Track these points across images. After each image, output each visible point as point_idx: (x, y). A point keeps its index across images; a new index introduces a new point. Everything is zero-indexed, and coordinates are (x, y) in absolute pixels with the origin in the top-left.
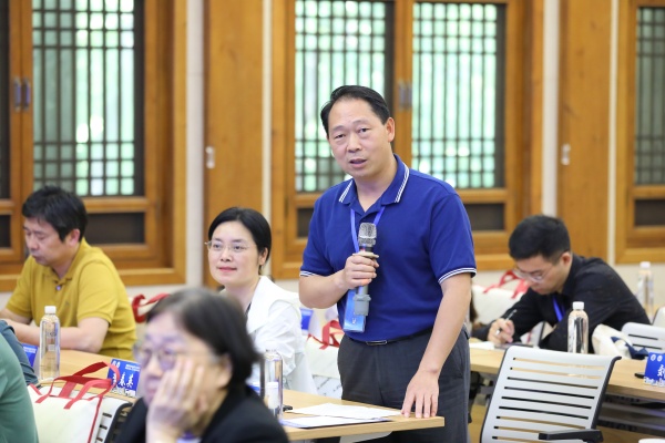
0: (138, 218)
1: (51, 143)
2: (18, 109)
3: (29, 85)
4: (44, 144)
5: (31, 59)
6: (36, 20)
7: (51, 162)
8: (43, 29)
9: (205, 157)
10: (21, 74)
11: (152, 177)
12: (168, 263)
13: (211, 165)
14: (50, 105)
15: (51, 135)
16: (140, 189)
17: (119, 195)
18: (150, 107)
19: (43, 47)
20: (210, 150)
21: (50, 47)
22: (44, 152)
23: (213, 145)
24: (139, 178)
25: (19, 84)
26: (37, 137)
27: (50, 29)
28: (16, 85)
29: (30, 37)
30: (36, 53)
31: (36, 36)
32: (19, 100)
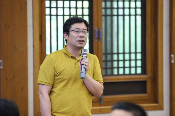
0: (144, 83)
1: (109, 54)
3: (101, 31)
4: (106, 54)
5: (101, 20)
6: (103, 5)
7: (109, 61)
8: (106, 8)
9: (171, 58)
10: (98, 26)
11: (149, 67)
12: (156, 101)
13: (173, 61)
14: (109, 38)
15: (109, 50)
16: (144, 72)
17: (136, 74)
18: (148, 39)
19: (106, 15)
20: (172, 56)
21: (109, 15)
23: (173, 54)
24: (144, 67)
25: (97, 30)
27: (109, 8)
28: (96, 31)
29: (101, 12)
30: (103, 18)
31: (103, 11)
32: (97, 37)
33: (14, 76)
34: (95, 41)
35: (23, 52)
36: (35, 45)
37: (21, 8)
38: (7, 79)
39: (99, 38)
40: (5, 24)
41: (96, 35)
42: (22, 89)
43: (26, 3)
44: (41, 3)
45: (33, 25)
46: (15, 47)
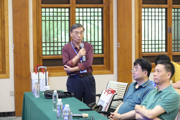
1: (176, 40)
2: (169, 33)
4: (174, 40)
5: (172, 22)
6: (173, 14)
7: (176, 44)
8: (174, 16)
10: (170, 25)
14: (176, 32)
15: (176, 38)
21: (176, 20)
22: (175, 42)
25: (169, 28)
26: (173, 39)
27: (176, 16)
29: (172, 18)
30: (173, 21)
31: (173, 18)
32: (169, 31)
33: (125, 51)
34: (168, 33)
35: (129, 39)
36: (136, 35)
37: (129, 16)
38: (121, 53)
39: (171, 32)
40: (121, 25)
41: (169, 30)
42: (129, 58)
43: (131, 14)
44: (140, 13)
45: (135, 25)
46: (125, 37)
